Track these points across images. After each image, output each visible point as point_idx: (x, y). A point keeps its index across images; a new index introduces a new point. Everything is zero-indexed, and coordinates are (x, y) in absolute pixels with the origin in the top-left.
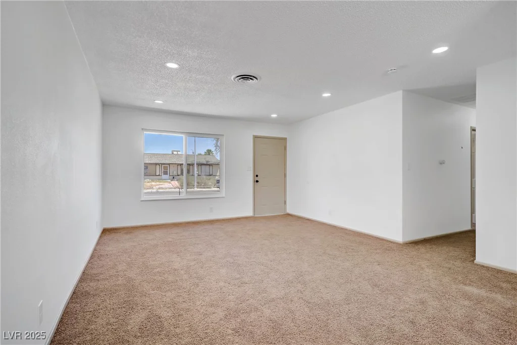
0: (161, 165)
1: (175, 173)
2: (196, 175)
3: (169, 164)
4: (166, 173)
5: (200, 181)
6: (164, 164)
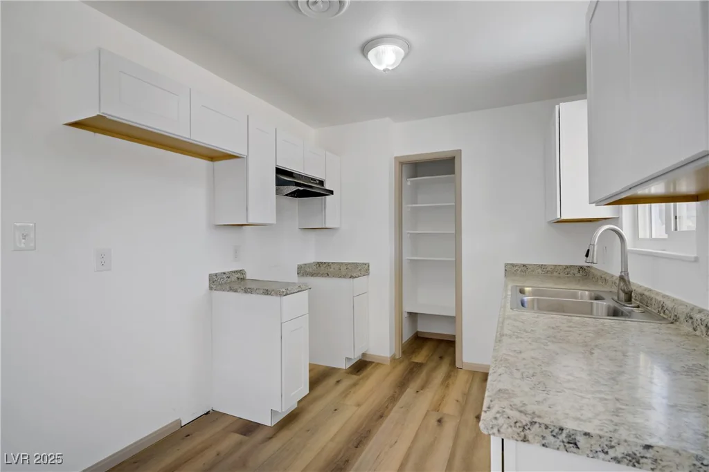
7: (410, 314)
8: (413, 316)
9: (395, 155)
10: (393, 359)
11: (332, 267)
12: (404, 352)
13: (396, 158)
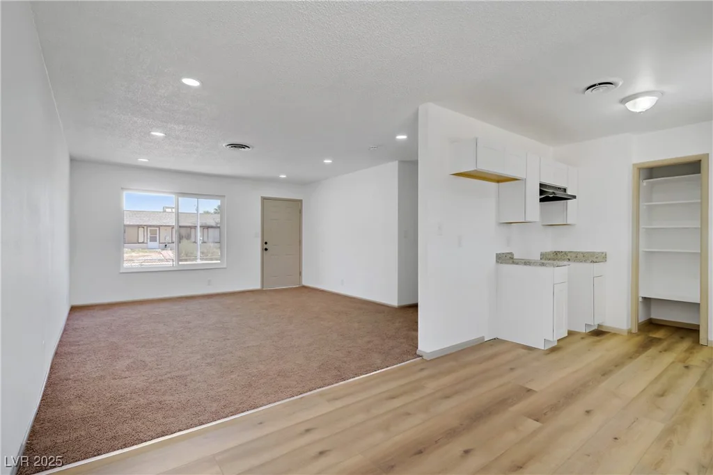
0: (145, 227)
1: (168, 239)
2: (199, 242)
3: (159, 227)
4: (153, 239)
5: (205, 251)
6: (150, 226)
7: (645, 299)
8: (647, 301)
9: (635, 162)
10: (630, 332)
11: (569, 254)
12: (639, 330)
13: (634, 165)
